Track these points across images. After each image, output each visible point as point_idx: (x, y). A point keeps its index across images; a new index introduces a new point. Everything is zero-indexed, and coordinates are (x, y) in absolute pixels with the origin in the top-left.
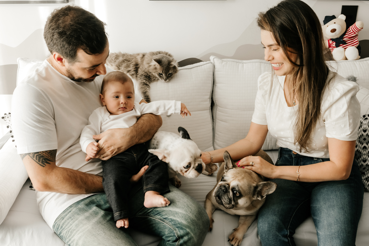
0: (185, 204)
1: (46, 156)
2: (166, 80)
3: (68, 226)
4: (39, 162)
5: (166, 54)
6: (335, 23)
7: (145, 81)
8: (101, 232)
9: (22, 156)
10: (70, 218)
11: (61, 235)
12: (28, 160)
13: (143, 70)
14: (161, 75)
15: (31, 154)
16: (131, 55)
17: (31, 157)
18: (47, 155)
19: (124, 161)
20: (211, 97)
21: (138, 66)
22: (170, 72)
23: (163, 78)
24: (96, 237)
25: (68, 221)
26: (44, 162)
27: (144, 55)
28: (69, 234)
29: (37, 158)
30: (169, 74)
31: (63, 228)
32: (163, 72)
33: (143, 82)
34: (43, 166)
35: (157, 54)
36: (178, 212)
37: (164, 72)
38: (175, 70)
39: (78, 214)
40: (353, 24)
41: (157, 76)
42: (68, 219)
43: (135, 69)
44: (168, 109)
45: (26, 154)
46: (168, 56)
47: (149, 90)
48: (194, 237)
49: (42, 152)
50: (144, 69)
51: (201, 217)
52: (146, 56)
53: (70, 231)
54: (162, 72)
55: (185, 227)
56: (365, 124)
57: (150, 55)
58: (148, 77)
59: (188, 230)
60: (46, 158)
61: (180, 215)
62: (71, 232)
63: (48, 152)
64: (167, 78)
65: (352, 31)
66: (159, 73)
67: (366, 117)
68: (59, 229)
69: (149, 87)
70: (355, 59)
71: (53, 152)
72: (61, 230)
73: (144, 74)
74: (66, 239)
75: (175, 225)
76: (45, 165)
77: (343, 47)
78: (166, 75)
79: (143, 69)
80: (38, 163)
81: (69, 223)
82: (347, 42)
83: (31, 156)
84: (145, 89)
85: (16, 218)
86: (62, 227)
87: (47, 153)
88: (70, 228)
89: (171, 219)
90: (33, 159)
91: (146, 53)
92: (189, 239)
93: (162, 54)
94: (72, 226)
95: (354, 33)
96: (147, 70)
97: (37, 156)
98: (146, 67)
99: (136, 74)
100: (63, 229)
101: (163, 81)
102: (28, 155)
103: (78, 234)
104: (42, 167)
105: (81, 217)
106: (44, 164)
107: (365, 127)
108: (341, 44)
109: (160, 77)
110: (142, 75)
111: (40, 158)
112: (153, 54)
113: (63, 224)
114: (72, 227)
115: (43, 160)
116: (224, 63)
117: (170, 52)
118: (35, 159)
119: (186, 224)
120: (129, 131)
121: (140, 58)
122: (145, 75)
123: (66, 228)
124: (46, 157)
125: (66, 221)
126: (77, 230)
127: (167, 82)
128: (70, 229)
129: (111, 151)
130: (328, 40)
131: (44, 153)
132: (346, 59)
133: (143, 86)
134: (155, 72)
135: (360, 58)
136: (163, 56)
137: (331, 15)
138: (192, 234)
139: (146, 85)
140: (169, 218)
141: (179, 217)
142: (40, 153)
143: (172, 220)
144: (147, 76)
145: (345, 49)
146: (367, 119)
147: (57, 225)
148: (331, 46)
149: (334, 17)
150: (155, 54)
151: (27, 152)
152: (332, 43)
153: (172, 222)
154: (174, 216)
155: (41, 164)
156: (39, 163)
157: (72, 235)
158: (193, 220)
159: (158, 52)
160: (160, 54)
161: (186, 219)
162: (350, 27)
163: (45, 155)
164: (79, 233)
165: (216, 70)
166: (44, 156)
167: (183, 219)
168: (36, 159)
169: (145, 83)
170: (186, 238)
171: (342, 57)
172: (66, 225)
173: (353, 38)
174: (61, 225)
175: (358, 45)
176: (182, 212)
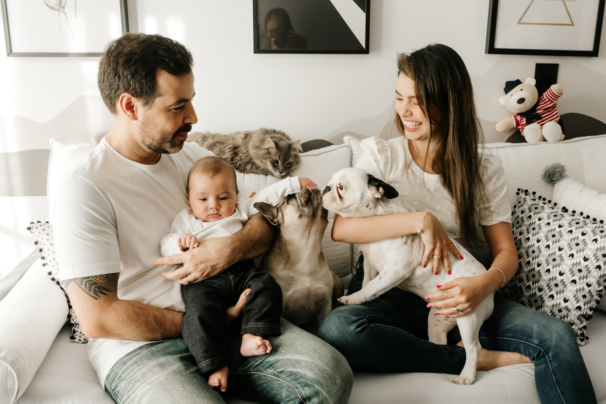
0: (311, 348)
2: (281, 172)
3: (130, 375)
6: (522, 90)
8: (179, 386)
10: (136, 363)
11: (116, 390)
12: (73, 288)
14: (276, 164)
15: (78, 279)
17: (77, 284)
18: (102, 281)
19: (214, 286)
21: (238, 150)
22: (290, 161)
23: (279, 169)
24: (169, 392)
25: (132, 368)
26: (98, 292)
27: (247, 135)
28: (129, 388)
29: (87, 286)
30: (287, 164)
31: (121, 379)
34: (96, 298)
36: (300, 360)
37: (282, 158)
39: (149, 359)
40: (547, 90)
42: (132, 365)
45: (71, 280)
48: (327, 397)
49: (94, 277)
51: (336, 365)
53: (132, 382)
54: (278, 157)
55: (312, 382)
57: (262, 133)
59: (318, 387)
60: (101, 286)
61: (303, 364)
62: (133, 384)
63: (104, 276)
64: (285, 170)
65: (547, 100)
66: (274, 160)
68: (116, 379)
70: (558, 139)
71: (111, 276)
72: (118, 381)
74: (123, 397)
75: (295, 380)
76: (99, 296)
77: (538, 123)
78: (283, 164)
80: (89, 294)
81: (133, 370)
82: (542, 116)
83: (78, 282)
86: (120, 377)
87: (102, 278)
88: (132, 378)
89: (290, 372)
90: (81, 287)
94: (136, 375)
95: (550, 102)
97: (86, 282)
102: (73, 281)
103: (143, 387)
104: (94, 299)
105: (153, 363)
106: (97, 295)
108: (535, 120)
111: (91, 285)
112: (266, 132)
113: (123, 373)
114: (136, 377)
115: (96, 289)
118: (83, 287)
119: (313, 377)
120: (229, 242)
121: (242, 139)
123: (126, 379)
124: (100, 284)
125: (129, 367)
126: (143, 381)
128: (133, 379)
129: (201, 271)
130: (515, 116)
131: (97, 279)
132: (545, 140)
135: (565, 139)
137: (514, 79)
138: (325, 393)
140: (287, 370)
141: (301, 367)
142: (92, 279)
145: (541, 125)
147: (114, 373)
148: (520, 124)
149: (518, 82)
151: (72, 277)
152: (521, 120)
153: (292, 376)
154: (295, 367)
155: (92, 294)
156: (89, 293)
157: (134, 389)
161: (313, 369)
162: (544, 94)
163: (99, 281)
164: (145, 386)
166: (97, 282)
167: (307, 369)
168: (86, 288)
170: (315, 400)
171: (539, 137)
172: (128, 374)
173: (550, 110)
174: (119, 374)
175: (558, 118)
176: (306, 360)
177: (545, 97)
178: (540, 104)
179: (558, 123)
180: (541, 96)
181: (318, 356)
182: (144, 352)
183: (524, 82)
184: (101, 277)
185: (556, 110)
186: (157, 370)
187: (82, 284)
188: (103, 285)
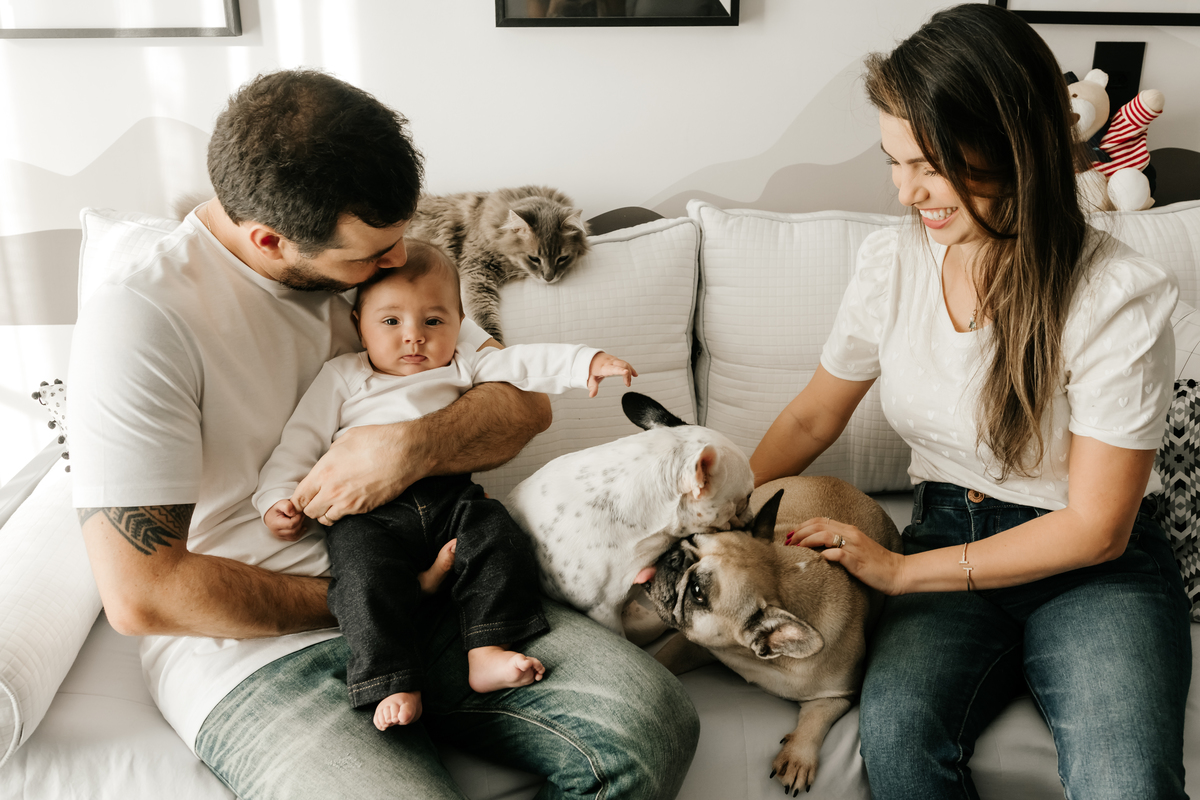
0: (621, 671)
1: (161, 522)
2: (549, 278)
3: (243, 740)
4: (136, 538)
5: (551, 194)
6: (1076, 96)
7: (483, 279)
8: (350, 758)
9: (83, 514)
10: (251, 714)
11: (221, 770)
12: (101, 528)
13: (478, 247)
14: (536, 263)
15: (112, 511)
16: (439, 198)
17: (110, 520)
18: (163, 518)
20: (690, 329)
21: (463, 233)
22: (564, 253)
23: (542, 273)
24: (332, 774)
25: (244, 725)
26: (152, 539)
27: (480, 200)
28: (247, 767)
29: (131, 526)
30: (559, 260)
31: (226, 748)
32: (542, 252)
33: (477, 281)
34: (147, 553)
35: (521, 196)
36: (599, 697)
37: (546, 253)
38: (579, 246)
39: (276, 703)
40: (1130, 100)
41: (523, 265)
42: (243, 719)
43: (453, 243)
44: (557, 372)
45: (96, 510)
46: (556, 203)
47: (498, 307)
48: (651, 775)
49: (148, 509)
50: (483, 241)
51: (674, 713)
52: (487, 203)
53: (250, 757)
54: (536, 252)
55: (624, 745)
56: (1180, 411)
57: (500, 198)
58: (495, 267)
59: (633, 755)
60: (159, 527)
61: (606, 706)
62: (253, 759)
63: (168, 508)
64: (556, 272)
65: (1128, 122)
66: (530, 257)
67: (1181, 389)
68: (216, 749)
69: (497, 296)
70: (1140, 206)
72: (221, 753)
73: (483, 258)
74: (237, 784)
75: (589, 738)
76: (154, 549)
77: (1102, 171)
78: (551, 262)
79: (479, 243)
80: (132, 543)
81: (246, 729)
82: (1112, 156)
83: (112, 515)
84: (483, 305)
85: (81, 714)
86: (223, 744)
87: (164, 512)
88: (249, 747)
89: (578, 720)
90: (117, 527)
91: (489, 193)
92: (637, 785)
93: (536, 198)
94: (255, 740)
95: (1133, 127)
96: (491, 245)
97: (129, 517)
98: (489, 237)
99: (457, 258)
100: (228, 751)
101: (542, 280)
102: (101, 512)
104: (143, 555)
105: (286, 712)
106: (149, 545)
107: (1179, 420)
108: (1096, 163)
109: (534, 268)
110: (476, 260)
111: (138, 525)
112: (510, 196)
113: (228, 735)
114: (257, 744)
115: (149, 533)
116: (730, 222)
117: (561, 189)
118: (122, 527)
119: (626, 735)
121: (469, 209)
122: (484, 262)
123: (236, 748)
124: (159, 524)
125: (236, 724)
126: (272, 752)
127: (554, 284)
128: (251, 750)
131: (153, 512)
132: (1111, 207)
133: (479, 295)
134: (514, 255)
136: (541, 204)
138: (646, 768)
139: (489, 290)
140: (570, 715)
141: (601, 712)
142: (142, 511)
143: (580, 724)
144: (490, 264)
145: (1107, 176)
146: (1184, 393)
147: (210, 737)
149: (1071, 78)
150: (516, 195)
153: (581, 729)
154: (588, 711)
155: (140, 544)
156: (134, 540)
158: (648, 724)
159: (523, 189)
160: (532, 198)
161: (627, 719)
162: (1123, 108)
163: (158, 516)
164: (280, 764)
165: (707, 243)
166: (153, 520)
167: (615, 718)
168: (127, 528)
169: (486, 285)
170: (625, 781)
172: (238, 739)
173: (1131, 143)
174: (220, 738)
175: (1146, 163)
176: (612, 697)
177: (1125, 116)
178: (1111, 129)
179: (1143, 172)
180: (1116, 112)
181: (638, 691)
182: (263, 687)
183: (1083, 79)
184: (162, 509)
185: (1144, 145)
186: (298, 726)
187: (120, 521)
188: (163, 527)
